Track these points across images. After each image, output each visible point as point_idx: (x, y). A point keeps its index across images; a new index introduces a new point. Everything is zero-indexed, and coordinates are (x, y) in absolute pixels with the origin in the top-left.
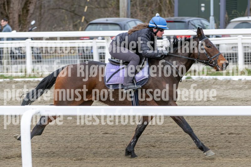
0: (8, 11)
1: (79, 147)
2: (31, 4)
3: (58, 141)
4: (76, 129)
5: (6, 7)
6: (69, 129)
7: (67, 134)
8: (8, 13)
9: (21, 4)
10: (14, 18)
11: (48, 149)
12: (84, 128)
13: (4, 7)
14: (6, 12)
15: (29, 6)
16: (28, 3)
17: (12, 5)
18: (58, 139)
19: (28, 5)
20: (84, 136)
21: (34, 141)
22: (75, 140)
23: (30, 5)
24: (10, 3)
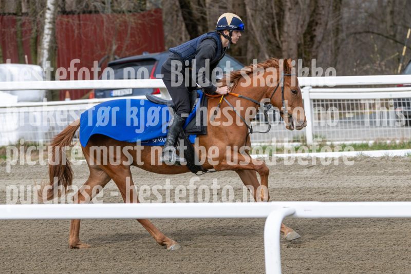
0: (280, 38)
1: (373, 267)
2: (318, 25)
3: (341, 258)
4: (372, 237)
5: (277, 32)
6: (360, 237)
7: (356, 246)
8: (280, 42)
9: (302, 27)
10: (291, 49)
11: (323, 270)
12: (385, 236)
13: (274, 31)
14: (276, 40)
15: (315, 30)
16: (314, 24)
17: (285, 29)
18: (341, 254)
19: (314, 28)
20: (384, 249)
21: (302, 258)
22: (368, 256)
23: (317, 28)
24: (283, 24)
